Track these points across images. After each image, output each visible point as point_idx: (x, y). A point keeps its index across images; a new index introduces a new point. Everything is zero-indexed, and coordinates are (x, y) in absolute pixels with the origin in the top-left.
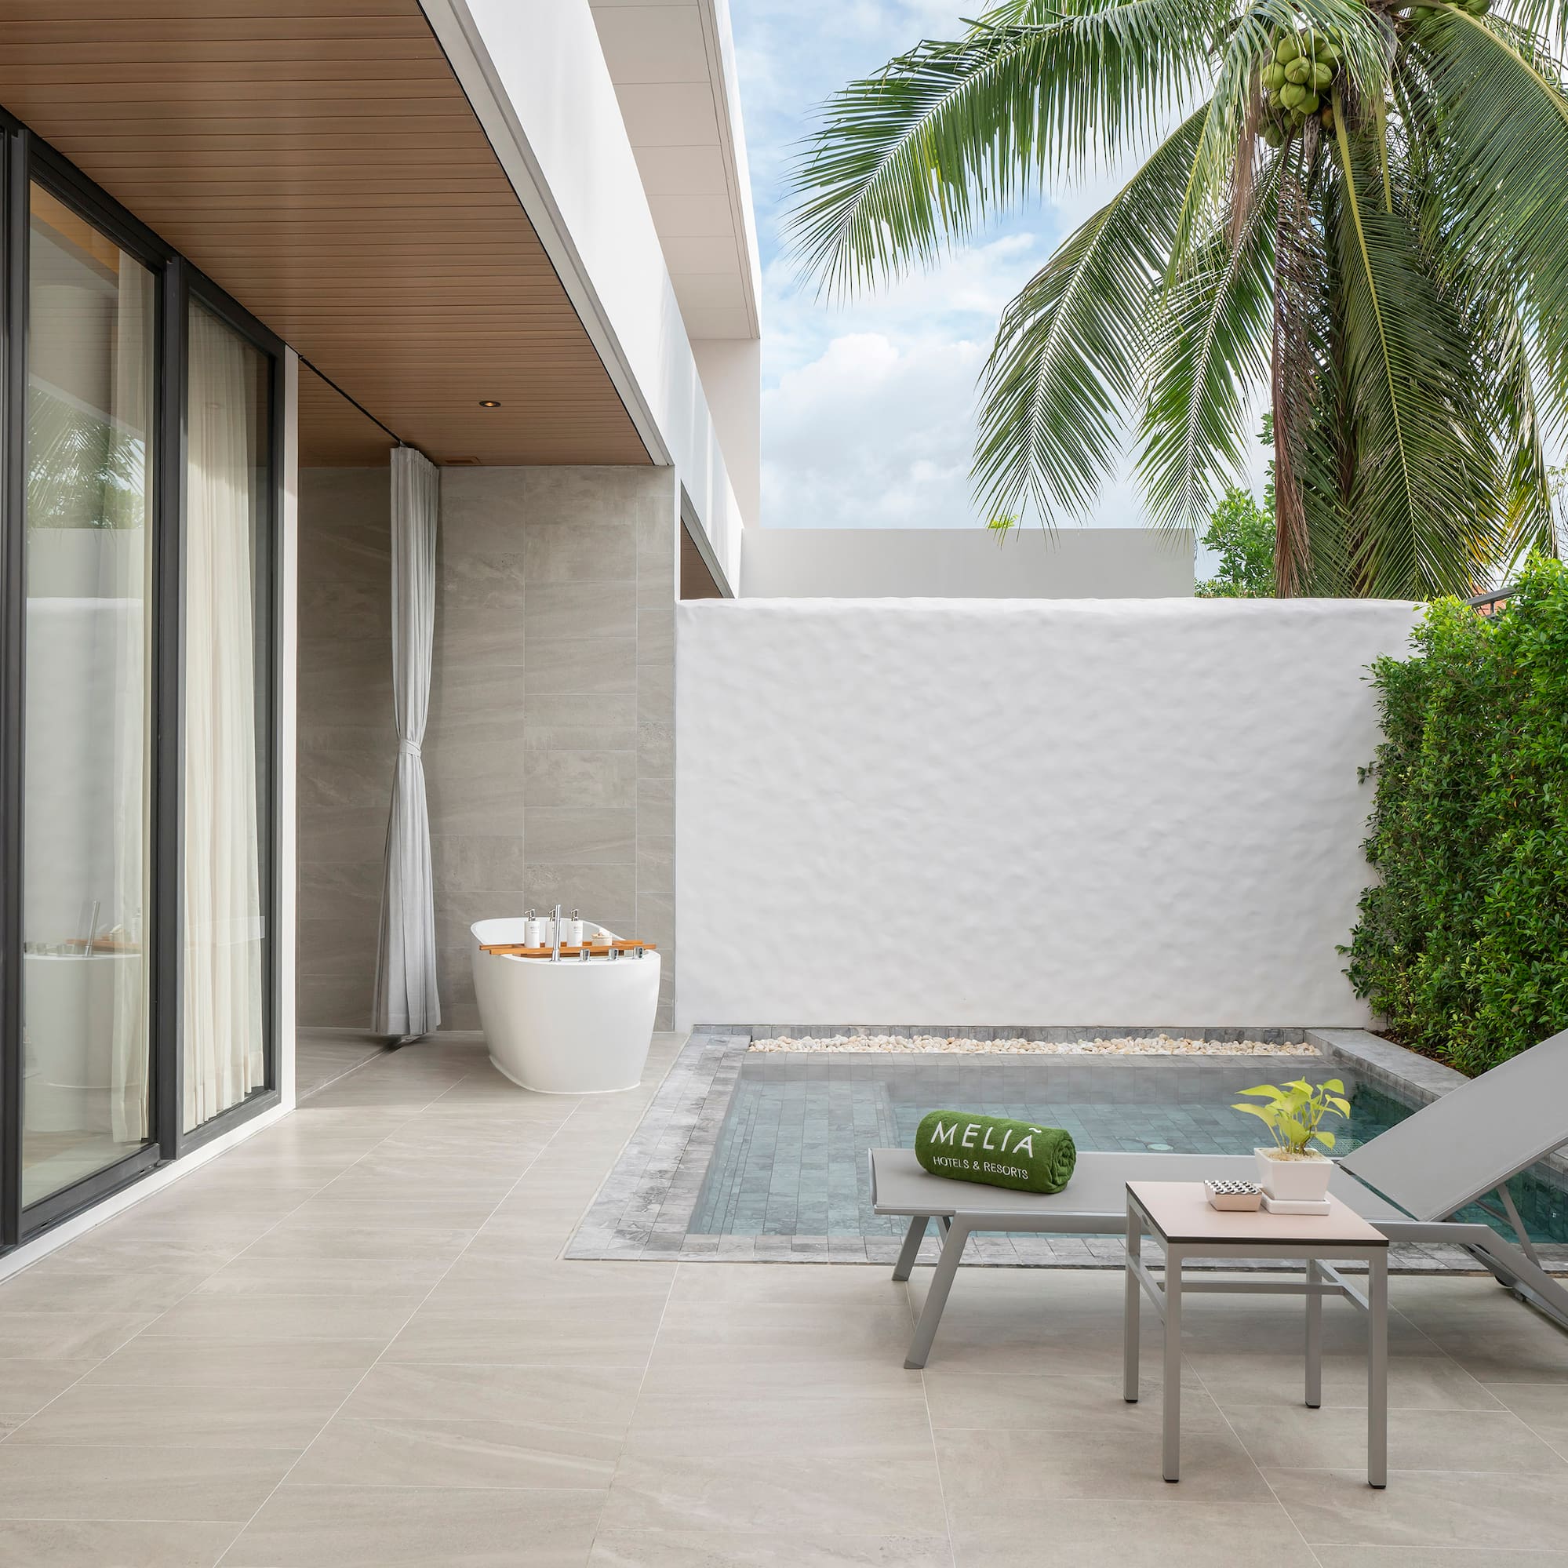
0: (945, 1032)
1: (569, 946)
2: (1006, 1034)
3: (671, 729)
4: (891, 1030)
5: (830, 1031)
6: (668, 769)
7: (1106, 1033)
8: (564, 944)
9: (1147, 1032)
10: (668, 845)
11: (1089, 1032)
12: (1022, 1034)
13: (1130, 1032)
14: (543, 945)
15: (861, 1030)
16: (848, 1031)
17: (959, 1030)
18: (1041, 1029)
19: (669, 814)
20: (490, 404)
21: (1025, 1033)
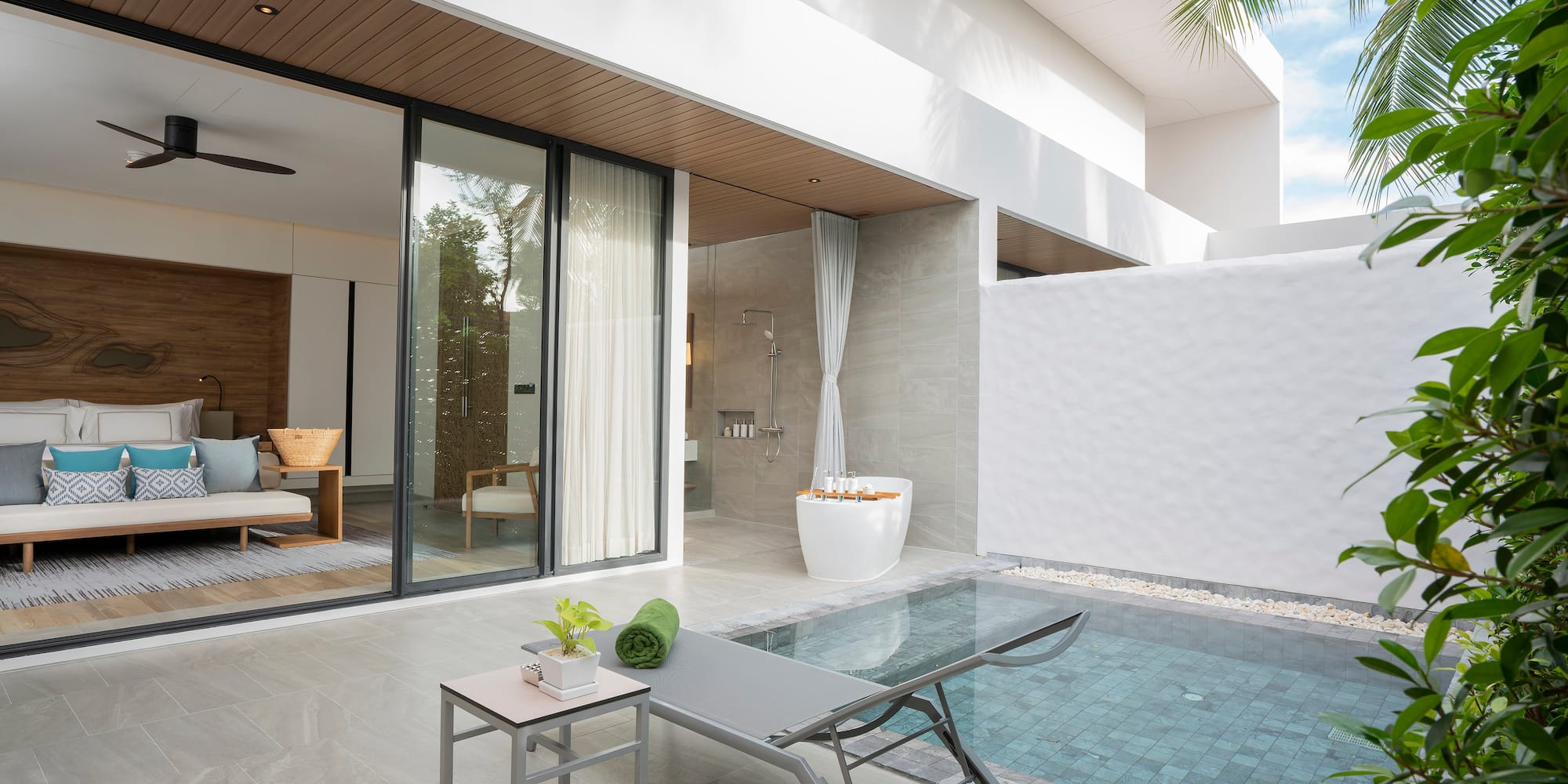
0: (1149, 578)
1: (849, 493)
2: (1196, 585)
3: (977, 364)
4: (1111, 572)
5: (1070, 567)
6: (974, 389)
7: (1278, 596)
8: (846, 492)
9: (1316, 600)
10: (974, 437)
11: (1263, 593)
12: (1208, 587)
13: (1300, 598)
14: (835, 491)
15: (1091, 569)
16: (1082, 568)
17: (1160, 578)
18: (1224, 585)
19: (975, 418)
20: (815, 181)
21: (1211, 587)
